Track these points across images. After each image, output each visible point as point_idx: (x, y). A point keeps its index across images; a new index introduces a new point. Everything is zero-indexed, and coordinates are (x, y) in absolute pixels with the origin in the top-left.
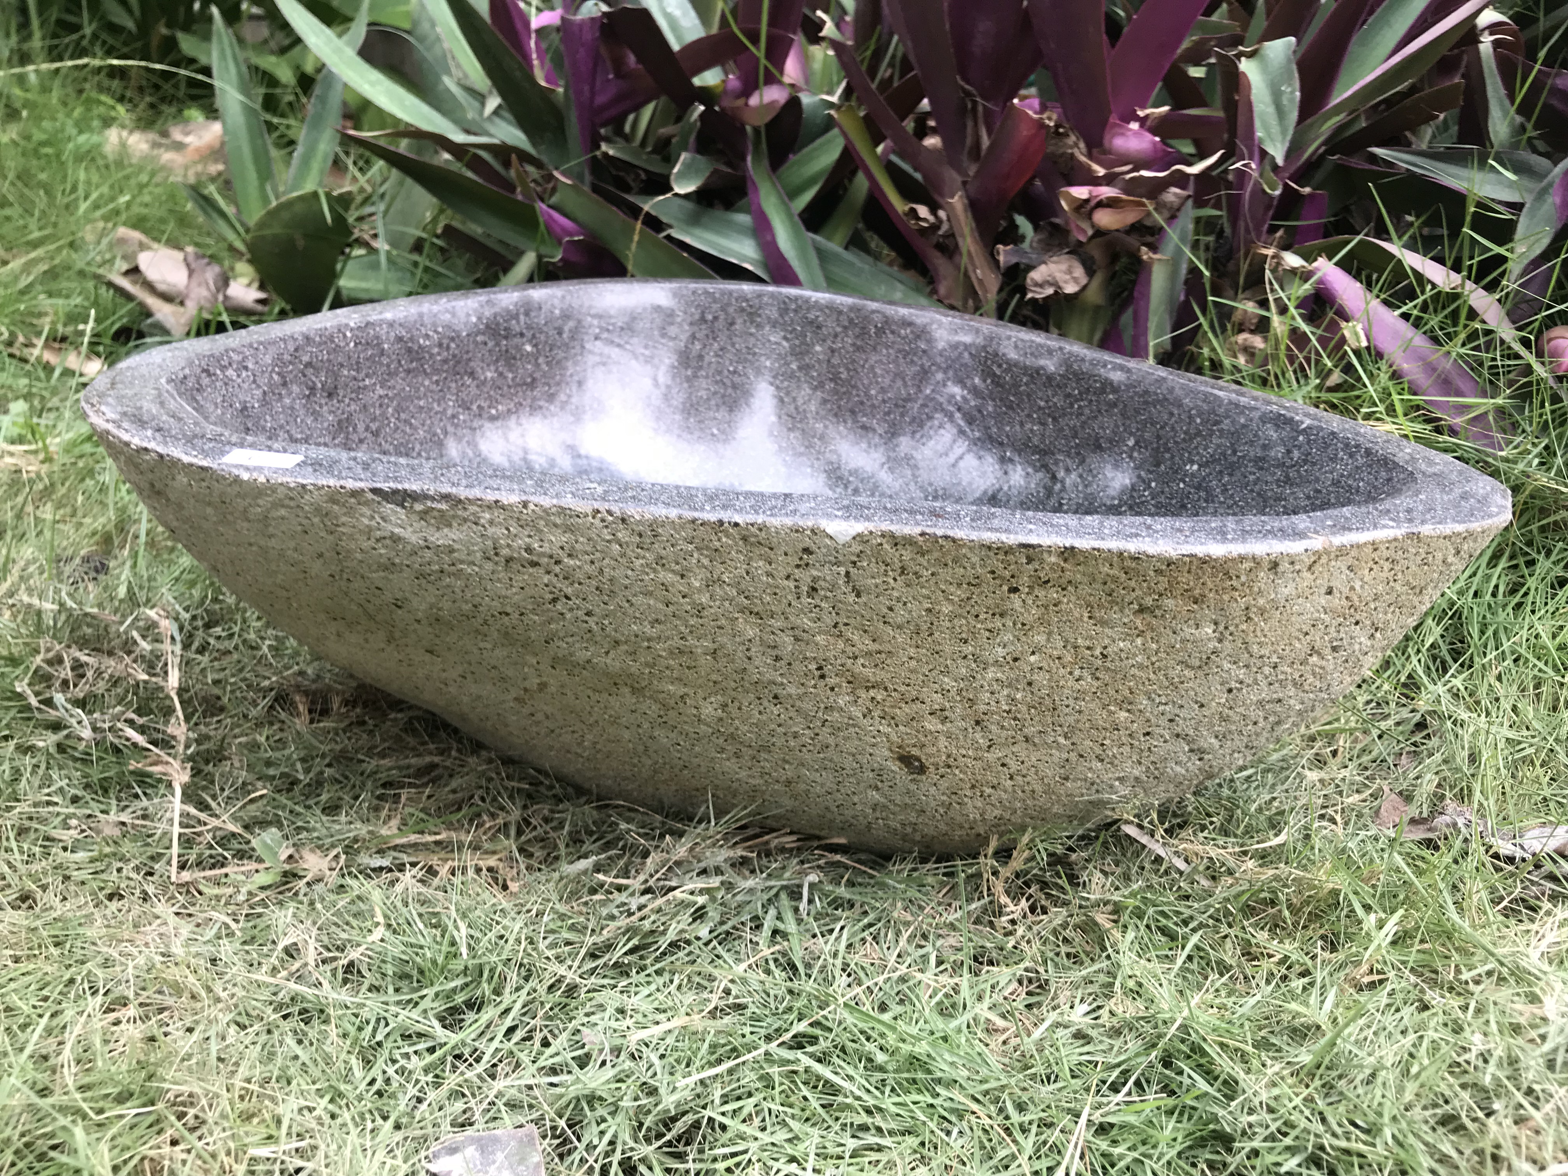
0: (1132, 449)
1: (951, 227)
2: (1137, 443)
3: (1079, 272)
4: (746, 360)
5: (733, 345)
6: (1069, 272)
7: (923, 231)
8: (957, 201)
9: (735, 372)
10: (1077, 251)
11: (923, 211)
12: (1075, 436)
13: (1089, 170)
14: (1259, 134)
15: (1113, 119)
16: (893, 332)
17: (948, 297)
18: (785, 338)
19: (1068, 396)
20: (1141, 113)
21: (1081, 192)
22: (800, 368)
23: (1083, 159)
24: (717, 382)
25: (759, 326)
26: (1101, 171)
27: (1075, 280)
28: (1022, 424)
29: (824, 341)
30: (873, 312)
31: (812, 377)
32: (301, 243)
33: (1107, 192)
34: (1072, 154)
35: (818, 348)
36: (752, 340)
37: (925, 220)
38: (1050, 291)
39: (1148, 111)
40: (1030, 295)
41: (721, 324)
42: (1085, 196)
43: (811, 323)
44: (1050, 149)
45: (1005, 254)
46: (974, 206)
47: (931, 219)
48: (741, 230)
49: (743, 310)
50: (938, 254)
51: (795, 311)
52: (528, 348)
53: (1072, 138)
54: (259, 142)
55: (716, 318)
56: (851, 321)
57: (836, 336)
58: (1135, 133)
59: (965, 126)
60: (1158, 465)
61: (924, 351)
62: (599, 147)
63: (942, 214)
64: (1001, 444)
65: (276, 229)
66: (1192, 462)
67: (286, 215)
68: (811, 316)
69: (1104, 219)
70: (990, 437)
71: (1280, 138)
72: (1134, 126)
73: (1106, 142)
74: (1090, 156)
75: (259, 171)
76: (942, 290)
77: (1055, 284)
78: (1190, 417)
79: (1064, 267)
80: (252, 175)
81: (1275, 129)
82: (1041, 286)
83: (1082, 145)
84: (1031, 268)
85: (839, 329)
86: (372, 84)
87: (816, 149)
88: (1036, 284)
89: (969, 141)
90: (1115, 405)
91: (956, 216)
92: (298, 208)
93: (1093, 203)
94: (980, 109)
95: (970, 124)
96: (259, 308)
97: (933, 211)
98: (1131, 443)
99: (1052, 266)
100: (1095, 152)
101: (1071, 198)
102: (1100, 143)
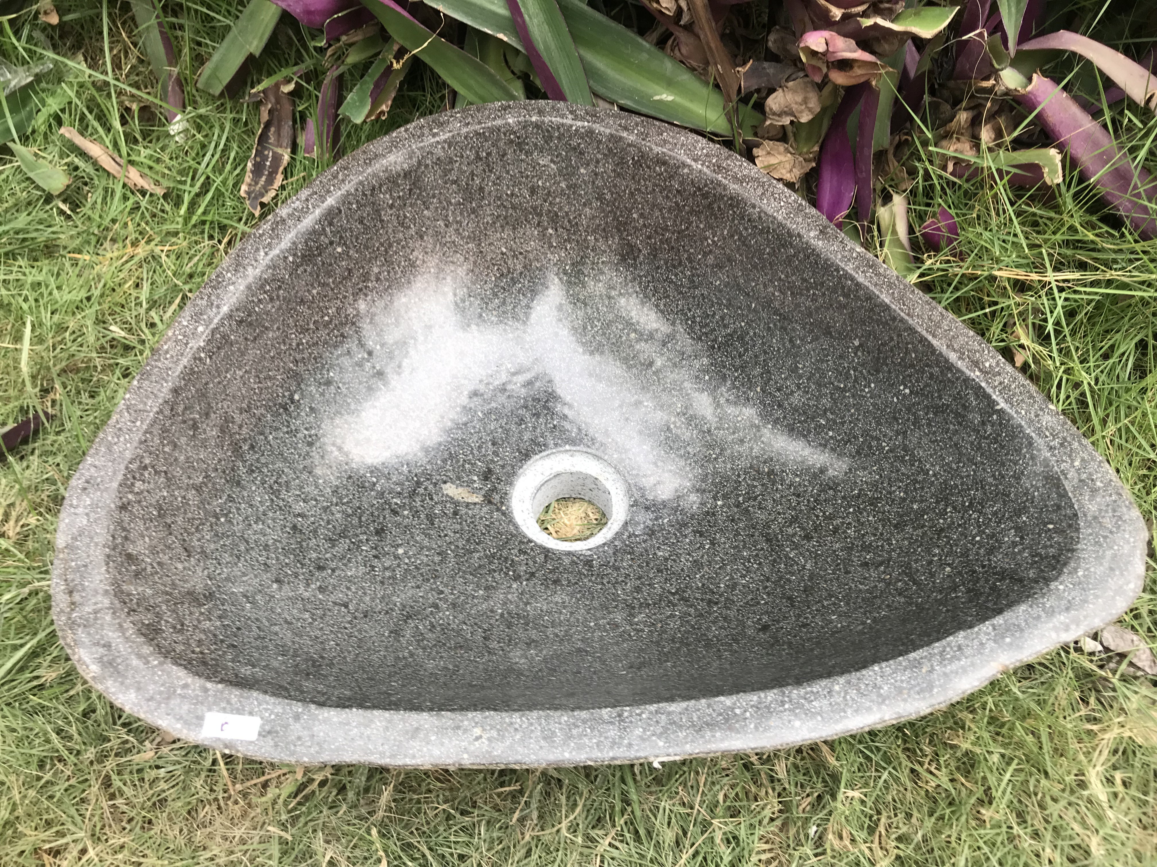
0: (857, 349)
1: (692, 17)
2: (861, 345)
3: (813, 100)
4: (520, 183)
5: (508, 172)
9: (512, 194)
11: (665, 2)
12: (810, 315)
13: (828, 11)
16: (649, 167)
18: (552, 161)
19: (804, 280)
21: (818, 41)
22: (569, 187)
24: (499, 207)
25: (528, 153)
26: (837, 13)
28: (765, 286)
29: (588, 165)
30: (629, 145)
31: (580, 195)
33: (842, 47)
35: (582, 171)
36: (524, 165)
40: (768, 122)
41: (494, 156)
42: (822, 48)
43: (575, 149)
45: (745, 76)
47: (671, 6)
49: (511, 142)
50: (681, 31)
51: (559, 138)
55: (489, 154)
56: (610, 150)
57: (598, 162)
60: (878, 371)
61: (678, 191)
63: (683, 4)
64: (748, 294)
66: (906, 387)
68: (574, 143)
69: (839, 79)
70: (738, 285)
78: (907, 348)
79: (799, 98)
82: (780, 115)
84: (769, 93)
85: (600, 156)
88: (774, 114)
90: (845, 307)
93: (830, 59)
98: (857, 343)
99: (789, 96)
101: (808, 50)
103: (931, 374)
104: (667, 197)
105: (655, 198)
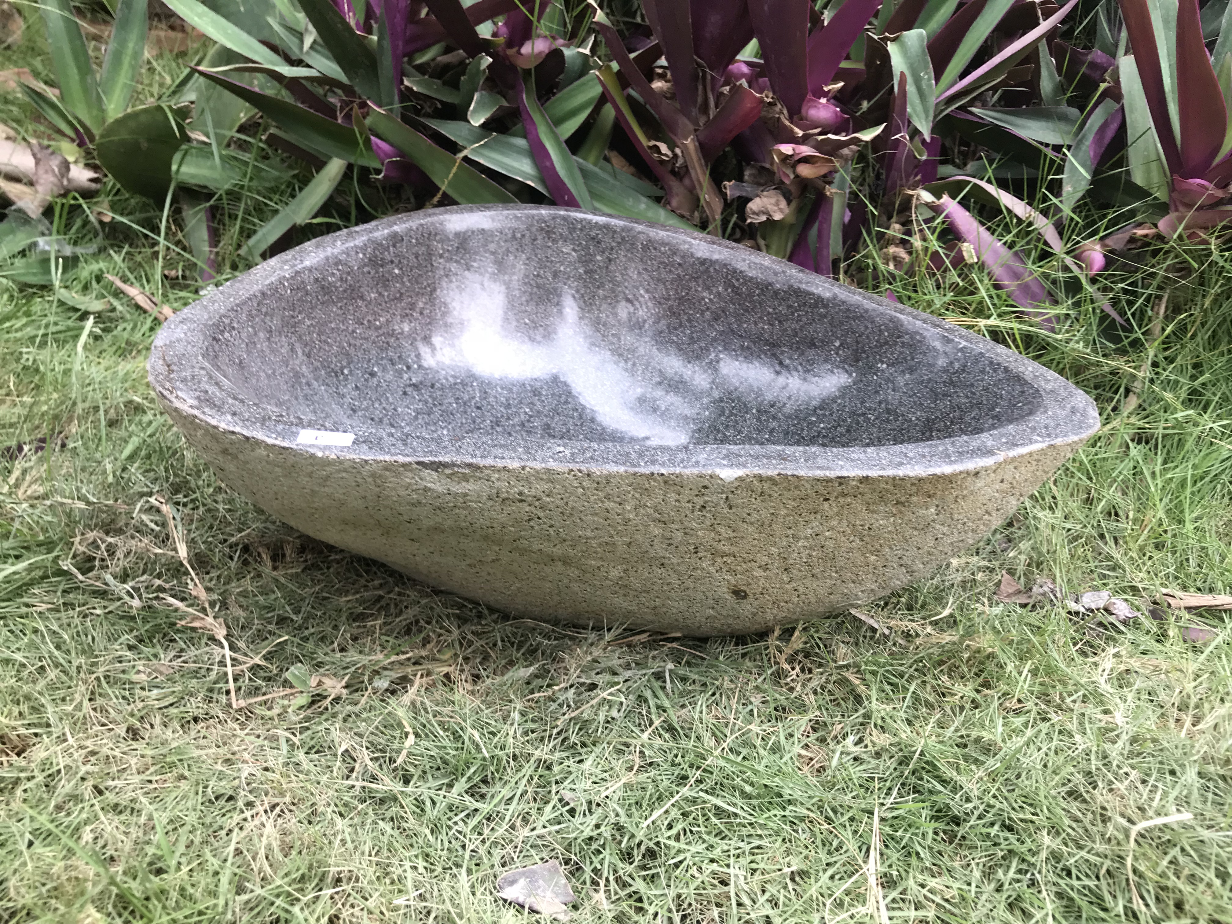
0: (838, 348)
1: (685, 161)
2: (841, 345)
3: (783, 204)
4: (546, 266)
5: (536, 255)
6: (777, 204)
7: (662, 162)
8: (690, 142)
9: (538, 275)
10: (780, 187)
11: (664, 148)
12: (796, 335)
13: (792, 131)
14: (908, 110)
15: (810, 96)
16: (655, 249)
17: (678, 209)
18: (574, 250)
19: (790, 307)
20: (826, 89)
21: (787, 149)
22: (586, 272)
23: (787, 123)
24: (525, 284)
25: (555, 241)
26: (800, 133)
27: (781, 210)
28: (756, 324)
29: (603, 252)
30: (639, 233)
31: (595, 279)
32: (145, 145)
33: (806, 150)
34: (779, 118)
35: (599, 258)
36: (550, 252)
37: (666, 155)
38: (764, 218)
39: (830, 87)
40: (749, 221)
41: (527, 240)
42: (790, 152)
43: (593, 238)
44: (763, 114)
45: (730, 188)
46: (703, 148)
47: (669, 153)
48: (519, 151)
49: (542, 229)
50: (673, 178)
51: (581, 230)
52: (397, 271)
53: (779, 106)
54: (78, 42)
55: (523, 236)
56: (623, 238)
57: (612, 249)
58: (824, 105)
59: (697, 89)
60: (857, 361)
61: (680, 264)
62: (402, 82)
63: (678, 151)
64: (741, 336)
65: (124, 135)
66: (882, 362)
67: (132, 124)
68: (593, 234)
69: (805, 171)
70: (732, 330)
71: (923, 115)
72: (823, 101)
73: (803, 111)
74: (791, 120)
75: (79, 68)
76: (674, 202)
77: (767, 213)
78: (880, 331)
79: (773, 201)
80: (73, 71)
81: (919, 108)
82: (757, 214)
83: (785, 112)
84: (749, 200)
85: (614, 244)
86: (200, 16)
87: (574, 89)
88: (754, 213)
89: (700, 100)
90: (825, 316)
91: (689, 154)
92: (143, 118)
93: (797, 158)
94: (709, 77)
95: (700, 87)
96: (94, 186)
97: (671, 149)
98: (837, 344)
99: (765, 200)
100: (795, 118)
101: (780, 153)
102: (799, 112)
103: (903, 343)
104: (670, 271)
105: (660, 274)
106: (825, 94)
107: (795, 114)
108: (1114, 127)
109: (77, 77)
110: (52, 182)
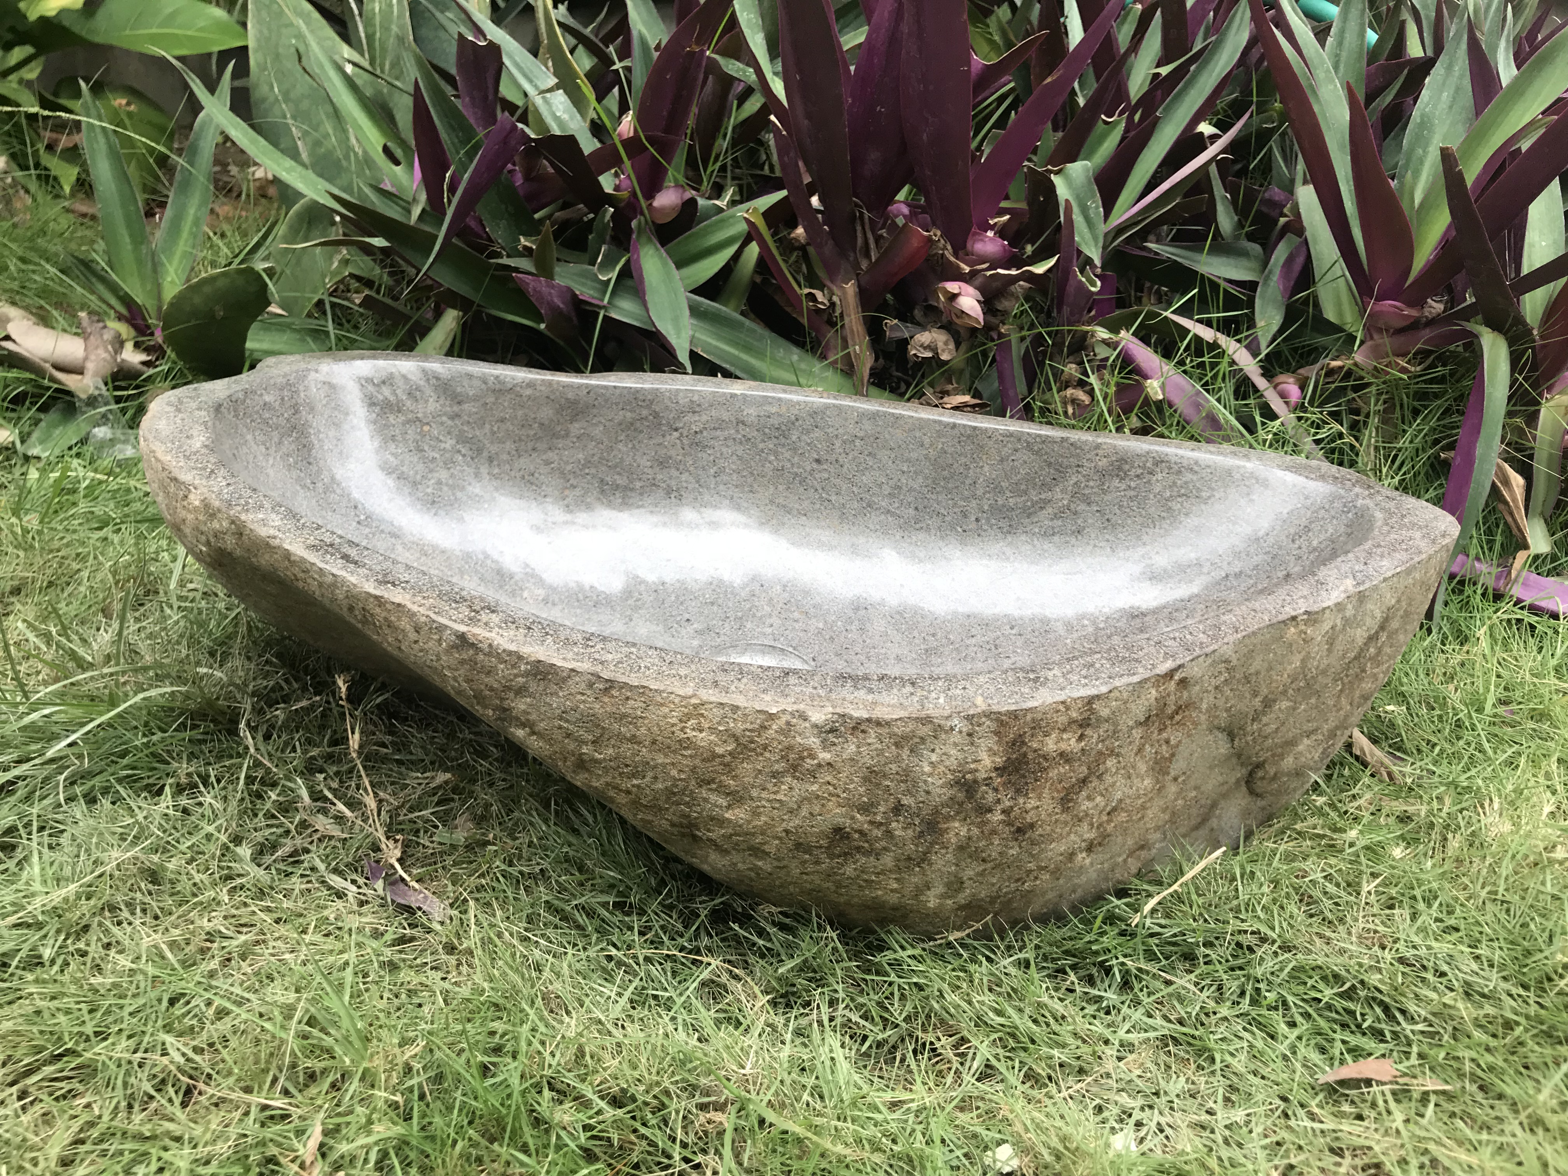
1: (843, 310)
6: (945, 344)
7: (819, 312)
8: (848, 289)
10: (947, 326)
11: (820, 296)
13: (958, 267)
14: (1077, 240)
15: (974, 230)
20: (991, 222)
27: (950, 351)
34: (943, 255)
37: (822, 303)
38: (929, 354)
39: (996, 220)
42: (956, 290)
45: (891, 328)
46: (862, 291)
47: (826, 301)
53: (943, 243)
58: (991, 239)
59: (856, 231)
63: (835, 299)
65: (196, 303)
67: (207, 289)
71: (1093, 243)
72: (990, 234)
73: (969, 246)
74: (956, 256)
75: (132, 236)
77: (932, 350)
79: (940, 339)
81: (1088, 237)
83: (949, 248)
89: (859, 241)
91: (848, 301)
92: (221, 283)
94: (867, 219)
95: (859, 231)
96: (146, 370)
97: (828, 296)
99: (929, 336)
100: (961, 253)
101: (946, 292)
102: (965, 247)
106: (992, 227)
107: (960, 248)
108: (1300, 260)
109: (129, 247)
110: (104, 360)
